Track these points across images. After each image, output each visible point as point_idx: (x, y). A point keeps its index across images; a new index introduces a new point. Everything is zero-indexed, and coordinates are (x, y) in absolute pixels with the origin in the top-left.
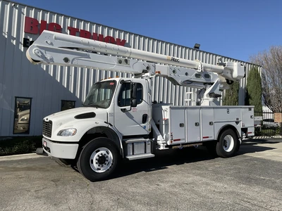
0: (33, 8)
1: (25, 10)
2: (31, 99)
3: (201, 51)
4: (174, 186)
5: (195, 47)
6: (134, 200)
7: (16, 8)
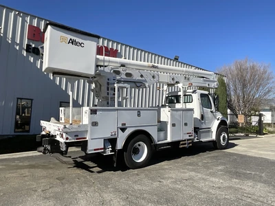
0: (36, 17)
1: (28, 19)
2: (32, 100)
3: (179, 62)
4: (175, 182)
5: (175, 59)
6: (143, 199)
7: (20, 16)
